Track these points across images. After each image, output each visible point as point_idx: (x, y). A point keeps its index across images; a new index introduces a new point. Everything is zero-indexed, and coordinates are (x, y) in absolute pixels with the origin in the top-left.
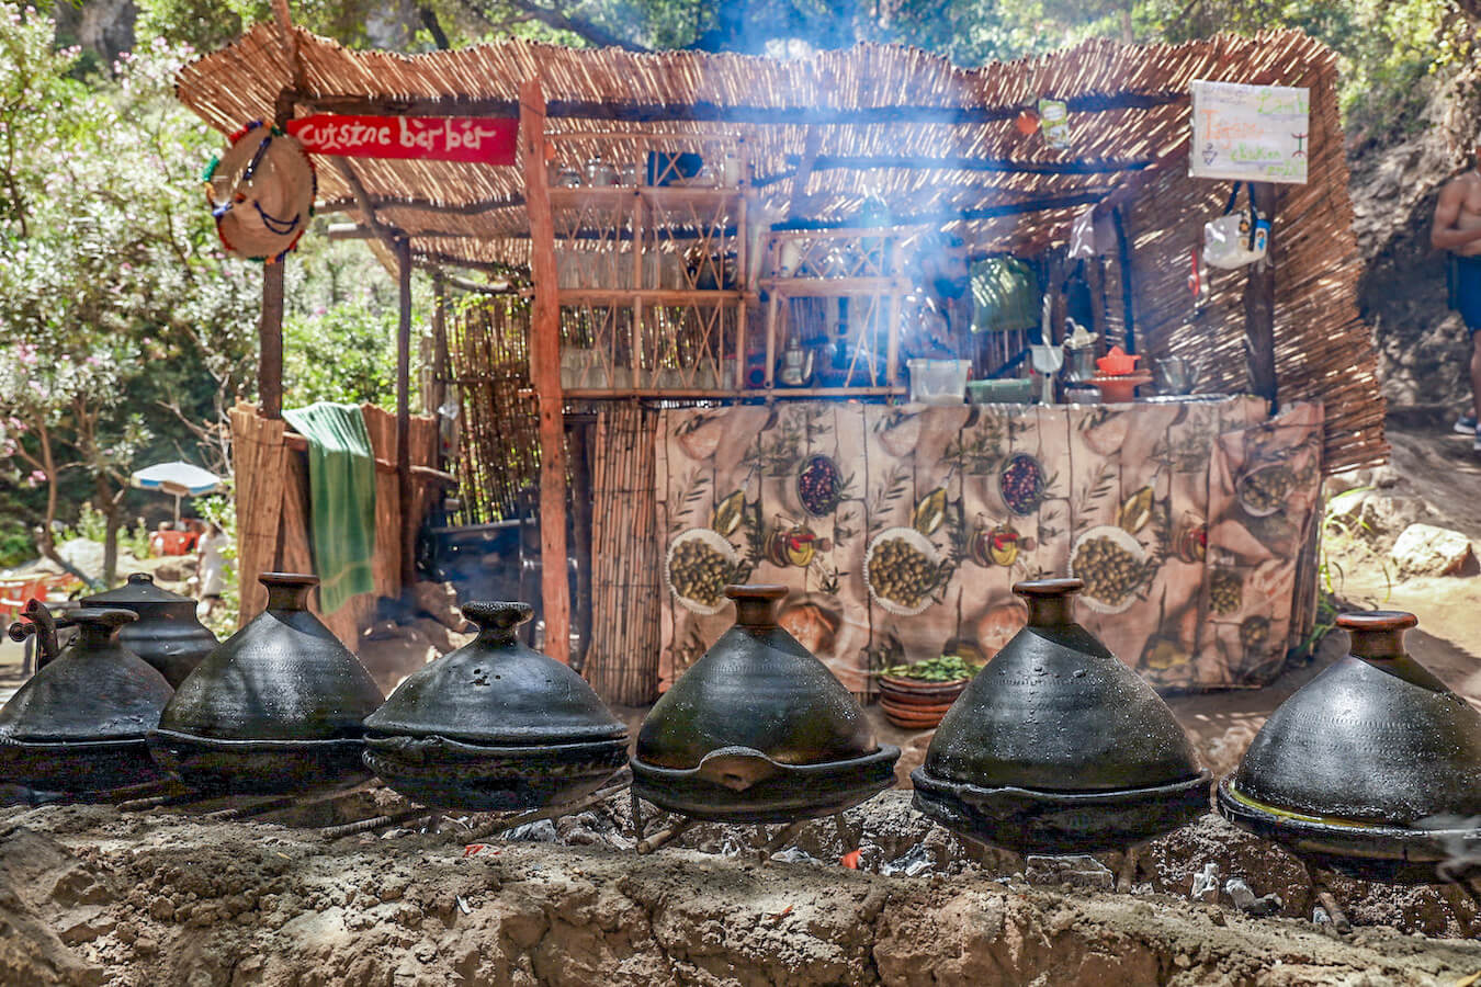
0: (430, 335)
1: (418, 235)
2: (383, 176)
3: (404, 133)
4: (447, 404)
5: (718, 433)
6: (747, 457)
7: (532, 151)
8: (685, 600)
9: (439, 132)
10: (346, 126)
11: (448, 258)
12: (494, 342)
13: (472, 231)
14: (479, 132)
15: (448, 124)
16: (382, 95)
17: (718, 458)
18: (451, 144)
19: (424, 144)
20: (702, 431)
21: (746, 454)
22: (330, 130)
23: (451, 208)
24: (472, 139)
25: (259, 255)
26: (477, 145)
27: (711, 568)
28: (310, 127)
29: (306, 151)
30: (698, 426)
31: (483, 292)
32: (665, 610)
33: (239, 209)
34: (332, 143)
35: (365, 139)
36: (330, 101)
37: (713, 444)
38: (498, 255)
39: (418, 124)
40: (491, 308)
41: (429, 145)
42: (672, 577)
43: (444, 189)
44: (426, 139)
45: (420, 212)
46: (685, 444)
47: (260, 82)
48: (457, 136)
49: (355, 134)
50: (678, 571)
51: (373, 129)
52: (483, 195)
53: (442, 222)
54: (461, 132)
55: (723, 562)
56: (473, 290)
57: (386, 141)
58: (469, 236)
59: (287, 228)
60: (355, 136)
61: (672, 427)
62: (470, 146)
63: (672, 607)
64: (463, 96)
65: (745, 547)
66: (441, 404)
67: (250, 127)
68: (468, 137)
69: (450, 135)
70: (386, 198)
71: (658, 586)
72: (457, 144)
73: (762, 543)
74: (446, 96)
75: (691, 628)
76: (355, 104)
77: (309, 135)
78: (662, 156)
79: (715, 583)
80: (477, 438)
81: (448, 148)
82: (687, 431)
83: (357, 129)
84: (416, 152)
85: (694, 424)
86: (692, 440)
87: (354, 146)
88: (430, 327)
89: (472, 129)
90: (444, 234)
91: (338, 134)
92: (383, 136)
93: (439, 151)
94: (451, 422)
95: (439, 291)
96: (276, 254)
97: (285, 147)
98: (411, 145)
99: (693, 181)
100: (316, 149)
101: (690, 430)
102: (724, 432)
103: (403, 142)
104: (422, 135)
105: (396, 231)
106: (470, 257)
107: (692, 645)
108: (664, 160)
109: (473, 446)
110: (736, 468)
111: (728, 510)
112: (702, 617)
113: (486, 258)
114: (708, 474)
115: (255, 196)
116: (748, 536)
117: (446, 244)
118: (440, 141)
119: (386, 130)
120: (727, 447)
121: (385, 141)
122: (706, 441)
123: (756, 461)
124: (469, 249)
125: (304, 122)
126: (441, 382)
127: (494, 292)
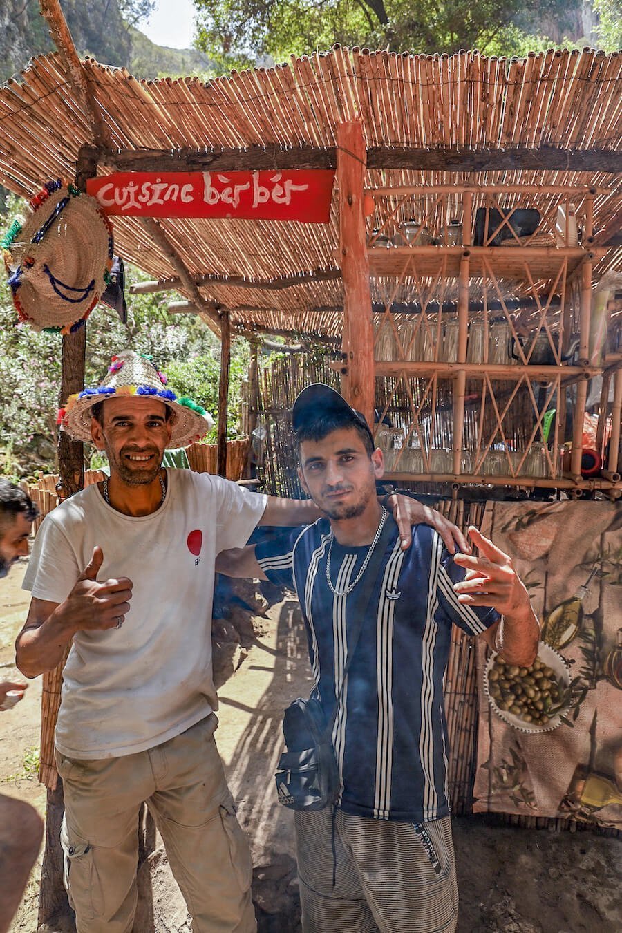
0: (247, 381)
1: (236, 308)
2: (203, 256)
3: (209, 190)
4: (258, 429)
5: (553, 532)
6: (586, 562)
7: (350, 203)
8: (505, 714)
9: (246, 187)
10: (148, 184)
11: (260, 328)
12: (291, 385)
13: (279, 306)
14: (290, 186)
15: (256, 176)
16: (185, 148)
17: (552, 559)
18: (258, 200)
19: (230, 201)
20: (535, 528)
21: (586, 556)
22: (131, 189)
23: (260, 284)
24: (283, 192)
25: (56, 325)
26: (287, 200)
27: (538, 682)
28: (111, 185)
29: (105, 212)
30: (530, 523)
31: (284, 351)
32: (483, 722)
33: (28, 275)
34: (132, 203)
35: (167, 197)
36: (130, 156)
37: (546, 543)
38: (296, 325)
39: (223, 179)
40: (289, 363)
41: (235, 202)
42: (491, 687)
43: (254, 266)
44: (232, 195)
45: (236, 288)
46: (515, 543)
47: (60, 139)
48: (266, 191)
49: (157, 191)
50: (498, 681)
51: (176, 187)
52: (288, 273)
53: (254, 297)
54: (270, 186)
55: (553, 677)
56: (278, 349)
57: (190, 199)
58: (275, 309)
59: (81, 295)
60: (157, 194)
61: (498, 524)
62: (279, 201)
63: (489, 720)
64: (272, 146)
65: (581, 663)
66: (254, 429)
67: (51, 188)
68: (277, 190)
69: (258, 189)
70: (207, 275)
71: (476, 696)
72: (264, 200)
73: (601, 661)
74: (254, 146)
75: (510, 744)
76: (156, 159)
77: (109, 195)
78: (494, 212)
79: (543, 700)
80: (277, 451)
81: (255, 205)
82: (517, 528)
83: (159, 187)
84: (220, 210)
85: (526, 520)
86: (522, 538)
87: (155, 205)
88: (246, 376)
89: (281, 183)
90: (256, 308)
91: (139, 192)
92: (185, 193)
93: (245, 209)
94: (260, 441)
95: (254, 351)
96: (70, 324)
97: (83, 208)
98: (215, 202)
99: (531, 240)
100: (115, 210)
101: (520, 526)
102: (559, 530)
103: (207, 199)
104: (228, 190)
105: (218, 307)
106: (276, 326)
107: (511, 763)
108: (496, 217)
109: (274, 456)
110: (573, 572)
111: (560, 619)
112: (526, 735)
113: (288, 328)
114: (538, 577)
115: (44, 259)
116: (585, 651)
117: (258, 316)
118: (247, 196)
119: (188, 188)
120: (563, 547)
121: (187, 199)
122: (539, 539)
123: (598, 566)
124: (277, 319)
125: (105, 180)
126: (254, 411)
127: (292, 351)
